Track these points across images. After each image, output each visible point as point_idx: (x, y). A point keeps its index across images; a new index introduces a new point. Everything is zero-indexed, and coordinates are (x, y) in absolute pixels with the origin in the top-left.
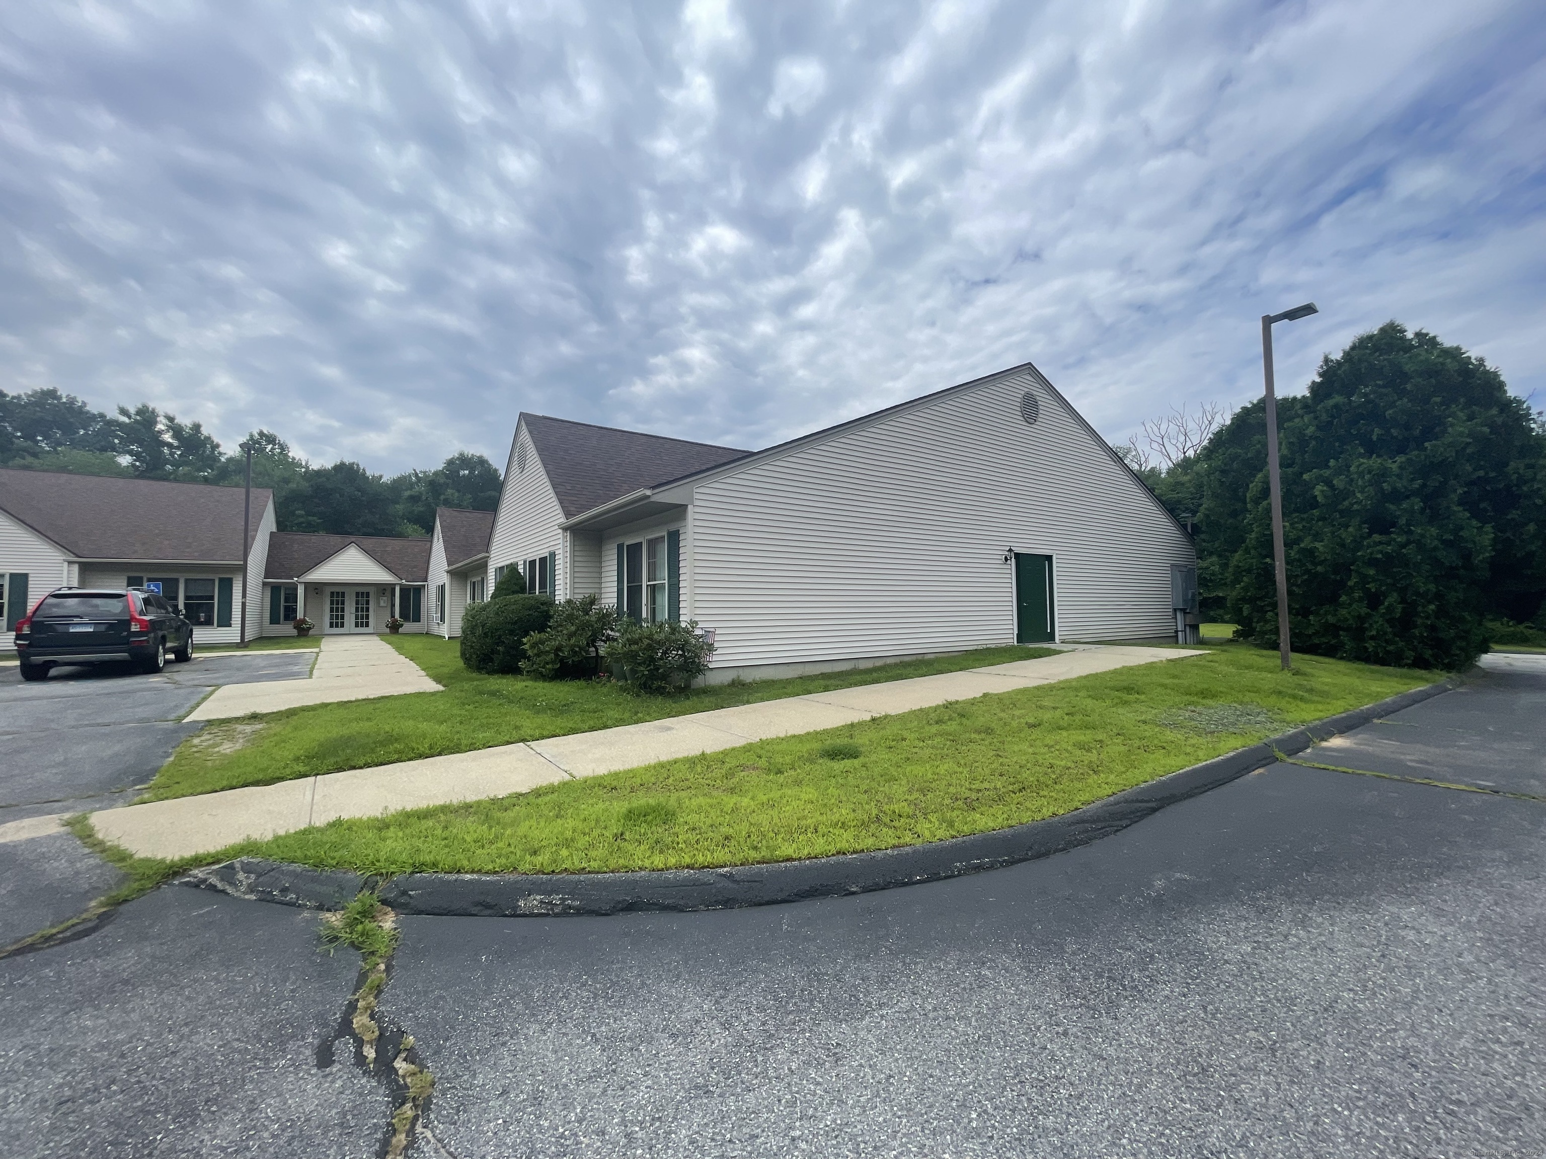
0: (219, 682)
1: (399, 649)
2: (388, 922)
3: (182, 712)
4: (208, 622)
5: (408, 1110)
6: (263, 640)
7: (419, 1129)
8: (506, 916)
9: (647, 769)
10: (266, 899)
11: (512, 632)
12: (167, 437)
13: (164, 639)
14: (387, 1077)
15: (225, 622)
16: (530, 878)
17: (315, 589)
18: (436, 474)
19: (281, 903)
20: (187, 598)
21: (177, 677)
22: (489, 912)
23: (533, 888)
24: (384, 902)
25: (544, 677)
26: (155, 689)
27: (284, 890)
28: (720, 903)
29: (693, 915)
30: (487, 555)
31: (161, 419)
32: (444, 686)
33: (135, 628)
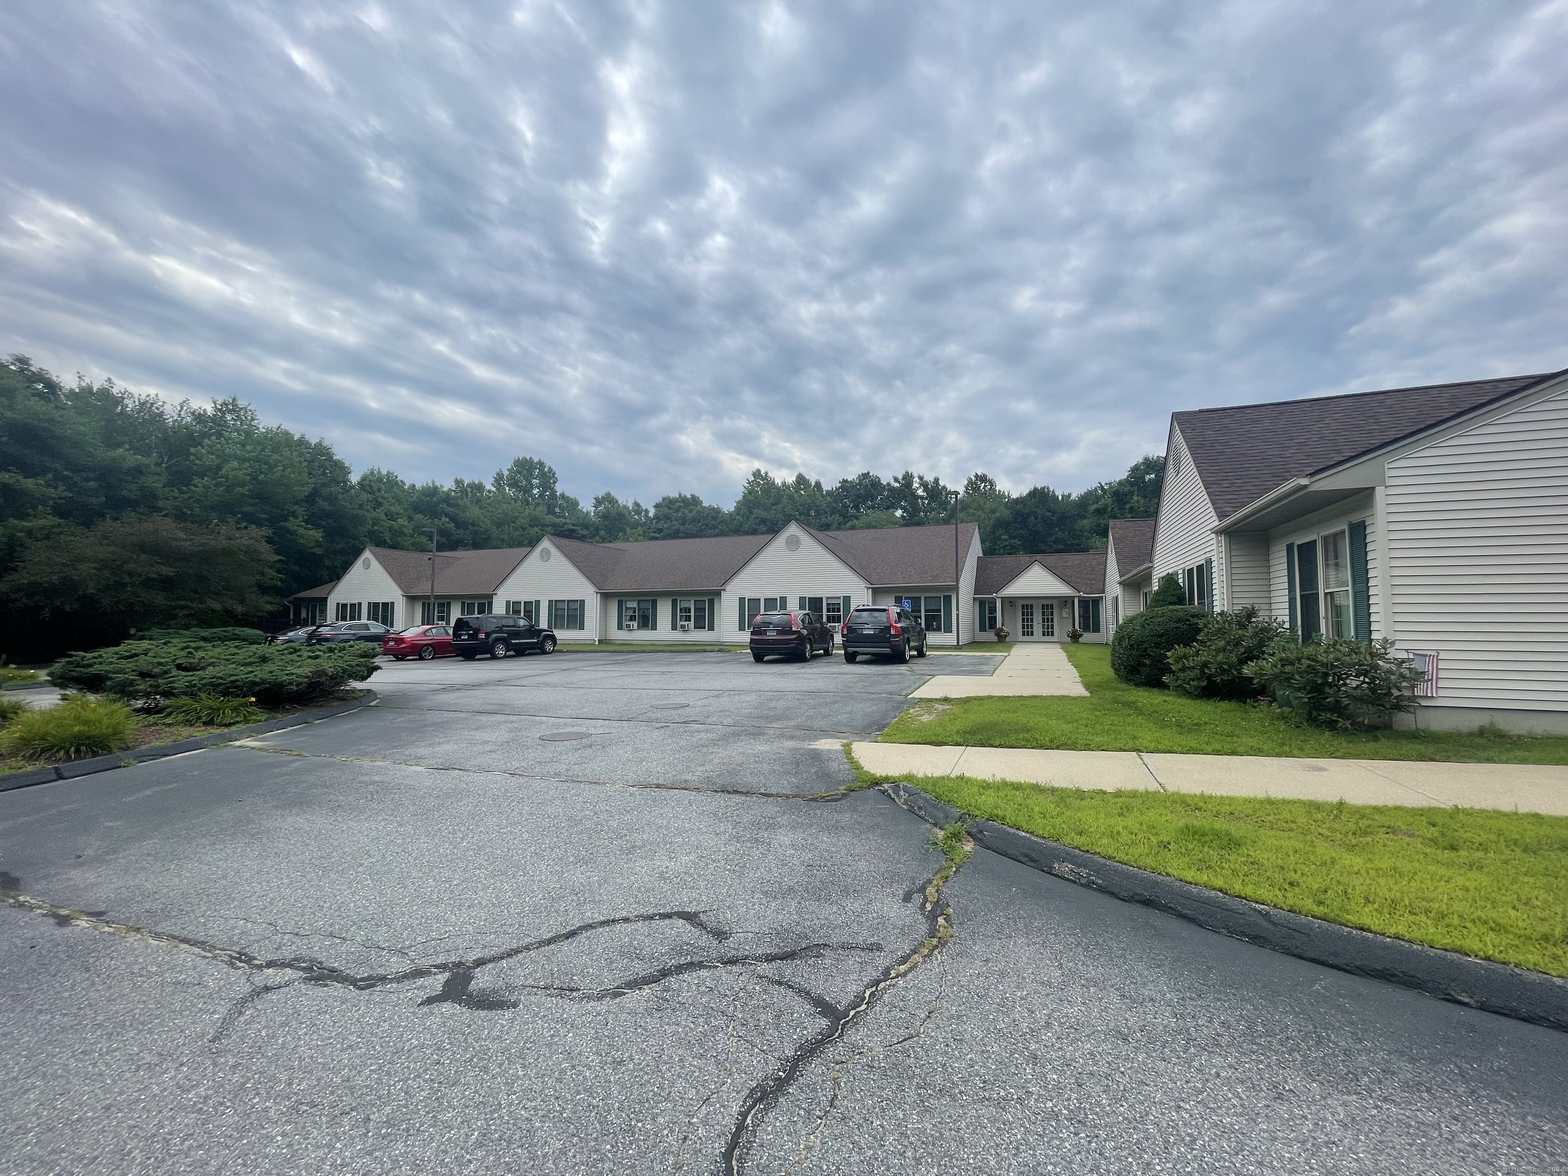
0: (935, 673)
1: (1070, 658)
2: (969, 846)
3: (909, 691)
4: (938, 629)
5: (935, 941)
6: (974, 644)
7: (936, 952)
8: (1043, 871)
9: (1249, 801)
10: (911, 810)
11: (1158, 645)
12: (920, 492)
13: (908, 641)
14: (932, 922)
15: (948, 630)
16: (1067, 849)
17: (1010, 602)
18: (1120, 483)
19: (917, 815)
20: (926, 611)
21: (915, 668)
22: (1033, 864)
23: (1071, 859)
24: (969, 834)
25: (1189, 694)
26: (901, 674)
27: (920, 808)
28: (1247, 936)
29: (1210, 934)
30: (1151, 565)
31: (916, 479)
32: (1091, 693)
33: (893, 632)
